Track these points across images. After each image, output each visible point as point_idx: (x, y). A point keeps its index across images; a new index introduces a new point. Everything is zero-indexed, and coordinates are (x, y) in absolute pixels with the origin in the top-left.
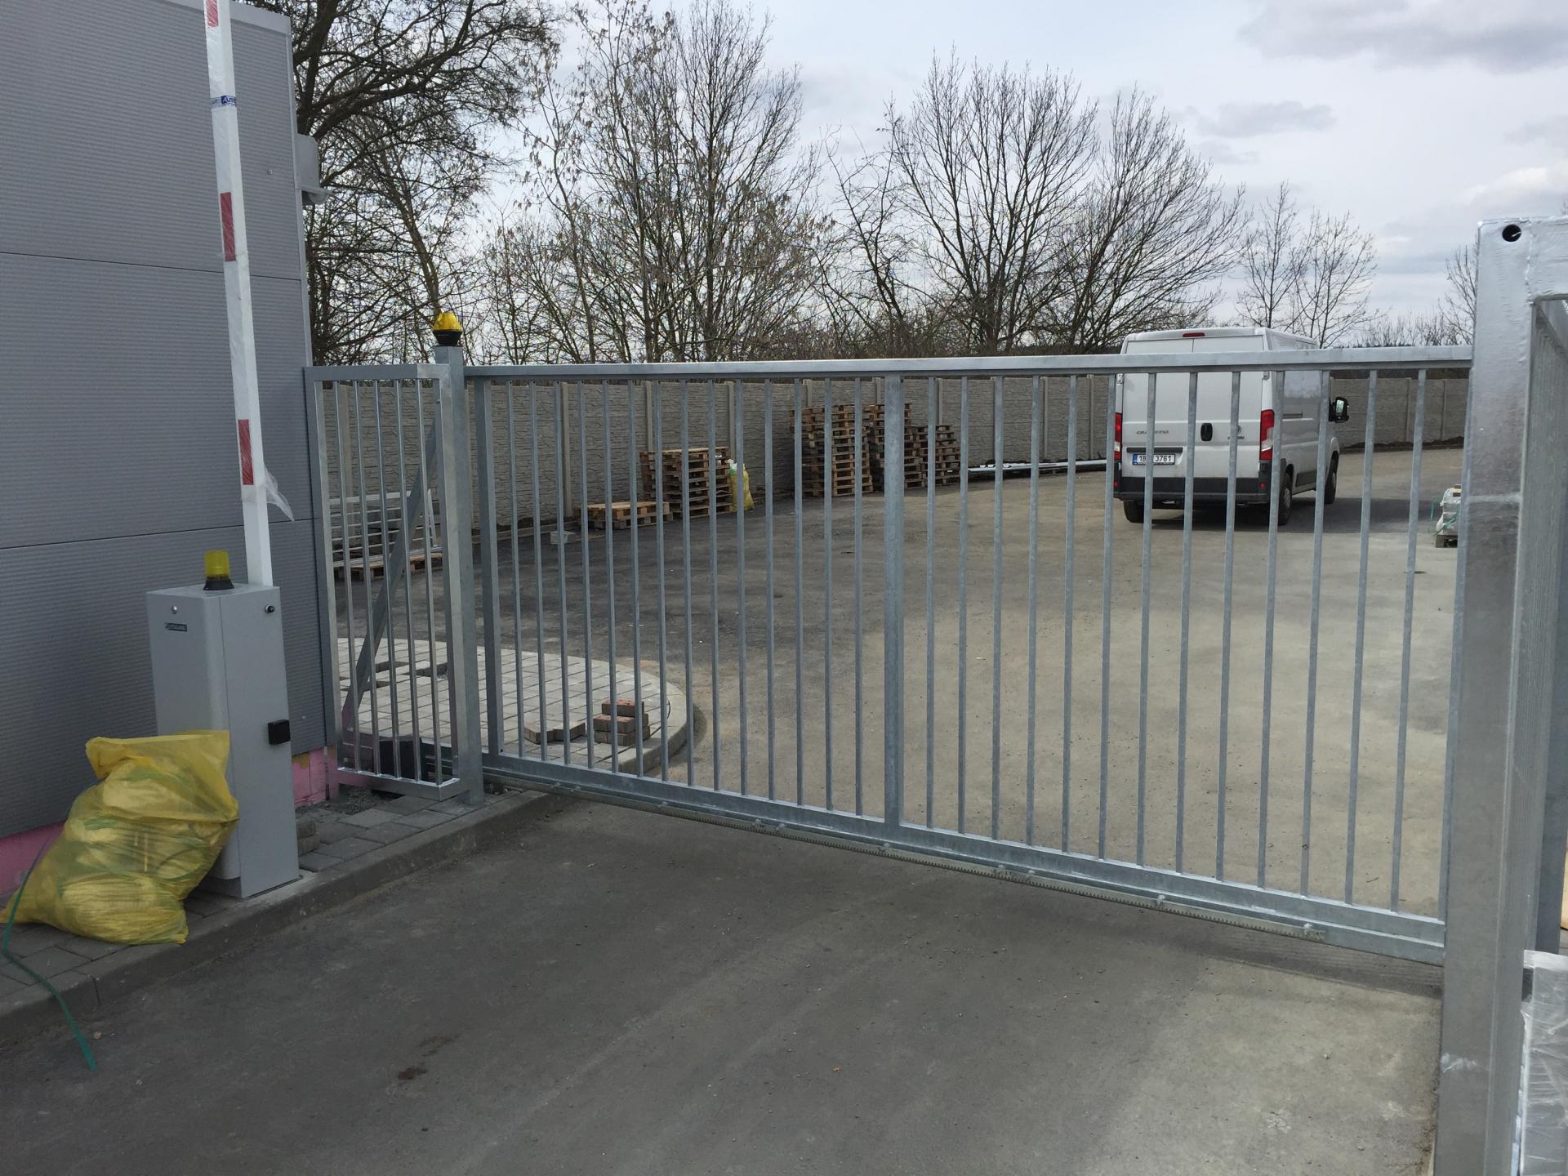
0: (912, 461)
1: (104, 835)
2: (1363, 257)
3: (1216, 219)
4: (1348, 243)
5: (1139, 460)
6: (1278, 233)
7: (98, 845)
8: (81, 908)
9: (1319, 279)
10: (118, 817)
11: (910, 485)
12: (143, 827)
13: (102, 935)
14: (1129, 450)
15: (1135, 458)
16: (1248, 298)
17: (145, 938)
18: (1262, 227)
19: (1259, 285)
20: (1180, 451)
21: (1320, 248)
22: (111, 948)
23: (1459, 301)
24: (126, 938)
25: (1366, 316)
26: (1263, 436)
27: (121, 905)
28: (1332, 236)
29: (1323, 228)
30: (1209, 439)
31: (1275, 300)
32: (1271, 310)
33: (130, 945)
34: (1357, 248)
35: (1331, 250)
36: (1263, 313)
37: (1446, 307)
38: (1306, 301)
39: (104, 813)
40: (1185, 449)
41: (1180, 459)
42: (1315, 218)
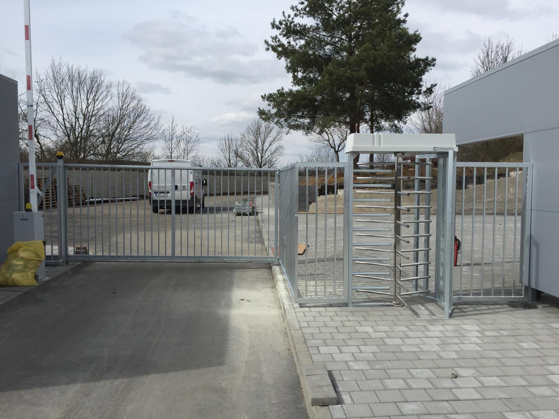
0: (70, 197)
1: (20, 263)
2: (197, 139)
3: (153, 123)
4: (192, 135)
5: (157, 195)
6: (172, 130)
7: (20, 265)
8: (16, 279)
9: (185, 145)
10: (23, 259)
11: (70, 205)
12: (27, 261)
13: (21, 285)
14: (154, 192)
15: (156, 194)
16: (165, 149)
17: (30, 285)
18: (167, 128)
19: (168, 145)
20: (169, 192)
21: (184, 136)
22: (24, 287)
23: (221, 153)
24: (26, 285)
25: (199, 157)
26: (191, 189)
27: (25, 278)
28: (188, 133)
29: (185, 130)
30: (177, 189)
31: (173, 150)
32: (171, 153)
33: (27, 286)
34: (195, 136)
35: (187, 137)
36: (169, 154)
37: (218, 155)
38: (181, 152)
39: (20, 258)
40: (170, 192)
41: (169, 195)
42: (183, 127)
